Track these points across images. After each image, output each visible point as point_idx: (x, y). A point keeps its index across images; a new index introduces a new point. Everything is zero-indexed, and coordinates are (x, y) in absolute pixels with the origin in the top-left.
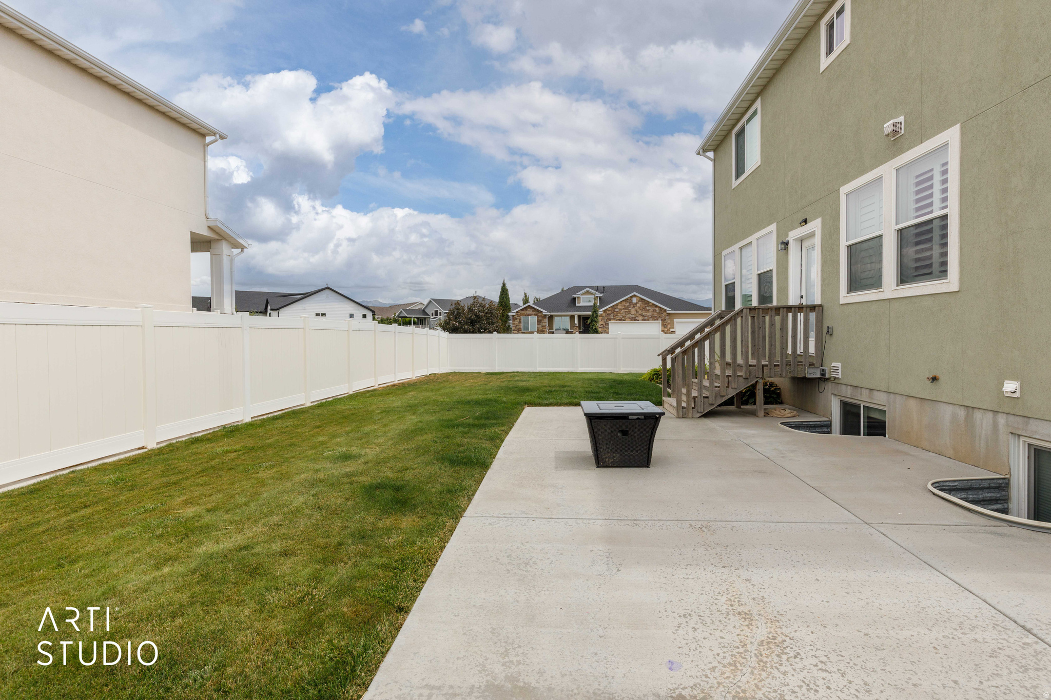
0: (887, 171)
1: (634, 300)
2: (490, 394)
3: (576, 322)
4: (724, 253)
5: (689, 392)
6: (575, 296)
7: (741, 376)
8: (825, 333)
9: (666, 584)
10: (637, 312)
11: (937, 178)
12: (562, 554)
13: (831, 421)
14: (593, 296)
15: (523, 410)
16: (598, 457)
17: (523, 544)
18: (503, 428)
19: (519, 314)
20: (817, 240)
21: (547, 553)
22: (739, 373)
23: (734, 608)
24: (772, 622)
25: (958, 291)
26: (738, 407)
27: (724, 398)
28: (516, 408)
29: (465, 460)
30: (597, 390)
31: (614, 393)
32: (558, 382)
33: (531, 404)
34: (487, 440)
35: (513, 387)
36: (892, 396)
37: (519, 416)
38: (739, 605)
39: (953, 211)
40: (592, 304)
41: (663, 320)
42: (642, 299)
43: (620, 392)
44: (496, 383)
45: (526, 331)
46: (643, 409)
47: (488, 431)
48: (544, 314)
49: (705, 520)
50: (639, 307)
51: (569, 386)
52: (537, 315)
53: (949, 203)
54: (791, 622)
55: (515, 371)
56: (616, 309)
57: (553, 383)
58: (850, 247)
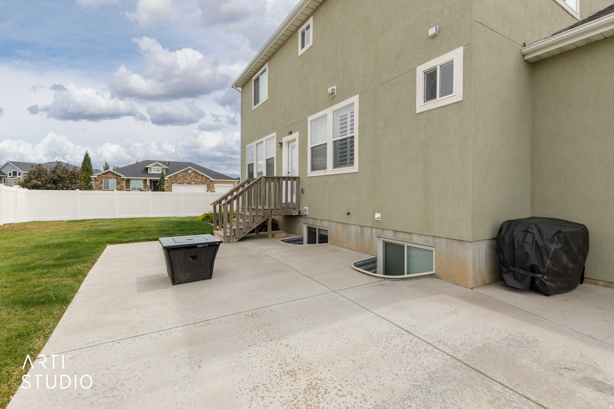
0: (329, 111)
1: (190, 172)
2: (73, 237)
3: (148, 184)
4: (247, 146)
5: (231, 227)
6: (147, 166)
7: (260, 216)
8: (300, 192)
9: (236, 366)
10: (191, 179)
11: (349, 119)
12: (148, 367)
13: (303, 237)
14: (161, 168)
15: (105, 248)
16: (174, 278)
17: (108, 369)
18: (86, 265)
19: (101, 177)
20: (297, 143)
21: (134, 371)
22: (259, 214)
23: (283, 370)
24: (307, 372)
25: (358, 172)
26: (257, 233)
27: (251, 229)
28: (98, 247)
29: (42, 300)
30: (167, 229)
31: (180, 230)
32: (135, 225)
33: (112, 243)
34: (69, 277)
35: (95, 231)
36: (331, 222)
37: (101, 253)
38: (286, 366)
39: (356, 134)
40: (160, 172)
41: (208, 185)
42: (195, 171)
43: (184, 229)
44: (78, 228)
45: (107, 188)
46: (207, 240)
47: (70, 269)
48: (122, 177)
49: (254, 309)
50: (193, 176)
51: (145, 227)
52: (117, 178)
53: (354, 131)
54: (317, 368)
55: (97, 218)
56: (177, 176)
57: (131, 226)
58: (312, 148)
